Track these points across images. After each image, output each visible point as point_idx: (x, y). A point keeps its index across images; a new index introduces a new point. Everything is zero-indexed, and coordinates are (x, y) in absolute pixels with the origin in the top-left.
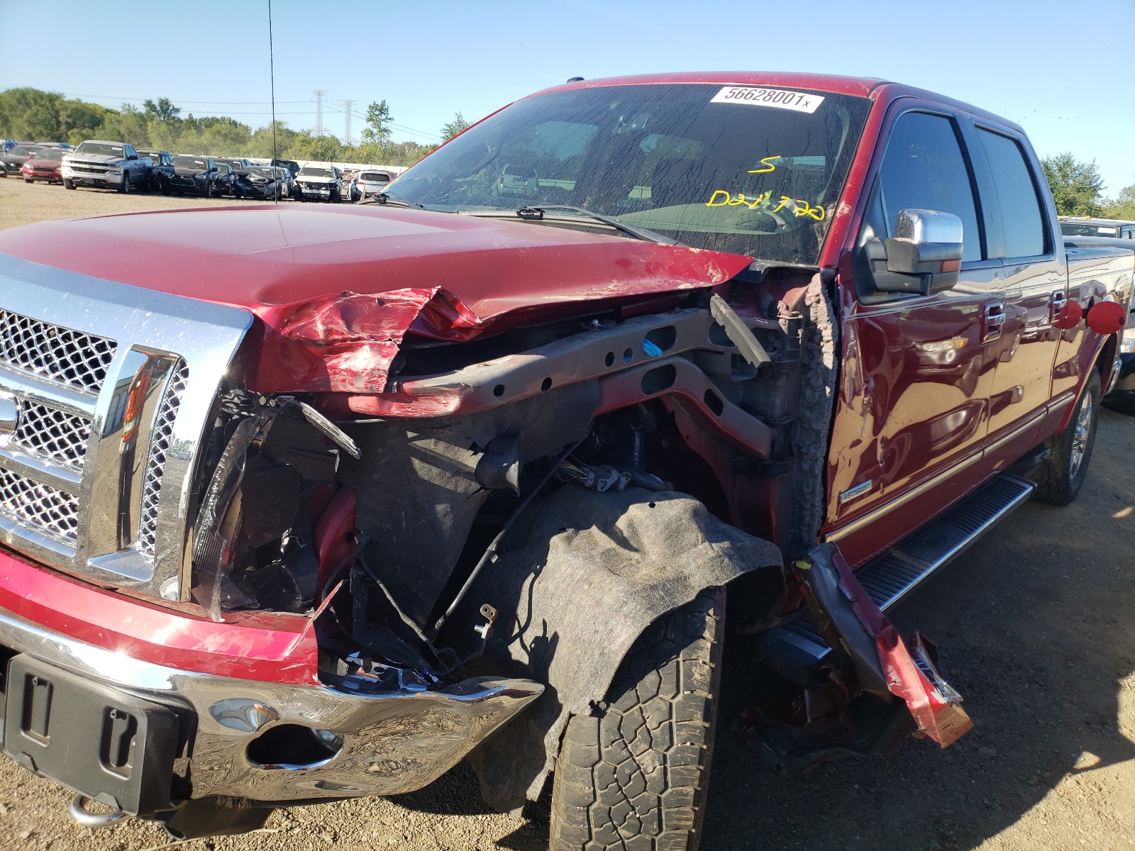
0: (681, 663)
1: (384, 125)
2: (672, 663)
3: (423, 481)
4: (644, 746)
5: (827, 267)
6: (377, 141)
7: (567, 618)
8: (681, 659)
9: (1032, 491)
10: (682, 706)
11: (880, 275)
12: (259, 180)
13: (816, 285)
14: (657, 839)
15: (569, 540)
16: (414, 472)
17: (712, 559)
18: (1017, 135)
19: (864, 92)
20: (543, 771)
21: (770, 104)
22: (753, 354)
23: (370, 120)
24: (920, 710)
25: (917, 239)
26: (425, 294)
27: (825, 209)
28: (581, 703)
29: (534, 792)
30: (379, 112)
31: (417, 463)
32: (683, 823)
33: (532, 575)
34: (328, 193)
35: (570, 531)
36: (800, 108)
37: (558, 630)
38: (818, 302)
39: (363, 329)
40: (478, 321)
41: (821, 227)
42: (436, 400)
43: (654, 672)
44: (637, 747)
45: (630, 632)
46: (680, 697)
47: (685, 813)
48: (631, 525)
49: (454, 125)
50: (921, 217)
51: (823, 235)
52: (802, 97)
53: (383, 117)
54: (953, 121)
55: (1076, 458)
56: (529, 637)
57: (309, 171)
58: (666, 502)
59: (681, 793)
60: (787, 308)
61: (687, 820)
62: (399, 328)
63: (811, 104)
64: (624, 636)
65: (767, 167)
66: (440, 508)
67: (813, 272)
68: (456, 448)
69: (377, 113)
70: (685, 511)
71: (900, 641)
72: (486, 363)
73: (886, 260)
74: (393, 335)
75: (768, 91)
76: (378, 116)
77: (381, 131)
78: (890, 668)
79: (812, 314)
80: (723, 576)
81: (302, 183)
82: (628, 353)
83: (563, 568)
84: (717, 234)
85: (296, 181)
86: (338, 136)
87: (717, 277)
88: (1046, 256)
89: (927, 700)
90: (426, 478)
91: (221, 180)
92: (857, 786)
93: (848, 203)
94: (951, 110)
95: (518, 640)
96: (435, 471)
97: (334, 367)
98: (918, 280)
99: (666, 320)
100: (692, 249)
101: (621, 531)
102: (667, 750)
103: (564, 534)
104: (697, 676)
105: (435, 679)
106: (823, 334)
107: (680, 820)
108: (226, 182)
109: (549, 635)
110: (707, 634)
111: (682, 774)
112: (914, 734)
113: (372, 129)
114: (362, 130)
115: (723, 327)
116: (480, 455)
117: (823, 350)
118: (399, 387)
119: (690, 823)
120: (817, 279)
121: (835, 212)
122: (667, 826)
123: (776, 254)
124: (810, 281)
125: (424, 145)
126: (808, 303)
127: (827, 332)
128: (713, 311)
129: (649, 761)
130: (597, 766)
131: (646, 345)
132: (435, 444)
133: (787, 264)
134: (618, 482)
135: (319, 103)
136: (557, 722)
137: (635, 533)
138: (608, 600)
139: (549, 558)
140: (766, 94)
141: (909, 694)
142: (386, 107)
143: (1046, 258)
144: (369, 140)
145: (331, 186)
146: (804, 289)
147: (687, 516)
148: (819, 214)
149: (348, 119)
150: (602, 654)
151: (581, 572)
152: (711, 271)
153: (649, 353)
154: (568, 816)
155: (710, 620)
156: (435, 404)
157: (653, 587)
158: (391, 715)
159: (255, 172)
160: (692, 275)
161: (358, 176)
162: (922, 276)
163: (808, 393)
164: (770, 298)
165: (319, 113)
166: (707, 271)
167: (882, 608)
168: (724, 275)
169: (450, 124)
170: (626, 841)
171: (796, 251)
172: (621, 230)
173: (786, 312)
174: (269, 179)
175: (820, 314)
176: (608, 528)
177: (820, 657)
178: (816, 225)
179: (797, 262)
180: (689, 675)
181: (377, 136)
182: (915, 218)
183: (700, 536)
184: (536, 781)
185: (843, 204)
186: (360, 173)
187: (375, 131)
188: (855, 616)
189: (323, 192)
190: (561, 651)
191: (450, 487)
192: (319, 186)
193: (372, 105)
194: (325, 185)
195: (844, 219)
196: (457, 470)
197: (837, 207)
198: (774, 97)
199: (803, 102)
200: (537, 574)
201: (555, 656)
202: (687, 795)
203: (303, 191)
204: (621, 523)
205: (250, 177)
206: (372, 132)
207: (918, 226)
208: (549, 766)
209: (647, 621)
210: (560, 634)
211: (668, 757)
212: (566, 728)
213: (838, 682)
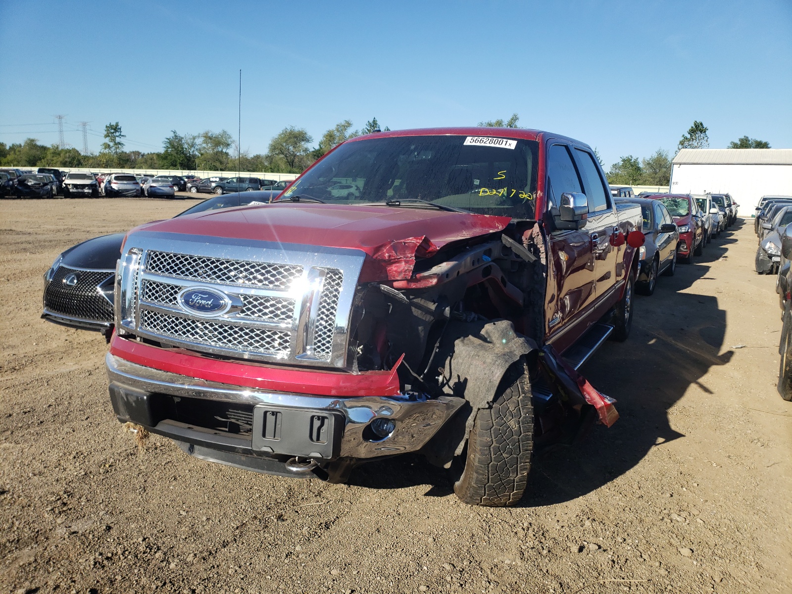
0: (519, 384)
1: (118, 140)
2: (515, 385)
3: (415, 316)
4: (511, 418)
5: (539, 220)
6: (113, 152)
7: (471, 371)
8: (518, 382)
9: (613, 330)
10: (522, 401)
11: (558, 222)
12: (35, 184)
13: (536, 228)
14: (518, 457)
15: (462, 341)
16: (412, 312)
17: (521, 344)
18: (589, 150)
19: (534, 138)
20: (463, 440)
21: (493, 145)
22: (529, 257)
23: (106, 136)
24: (600, 408)
25: (572, 206)
26: (420, 239)
27: (532, 195)
28: (483, 403)
29: (459, 451)
30: (113, 130)
31: (413, 309)
32: (529, 448)
33: (449, 358)
34: (90, 191)
35: (462, 338)
36: (507, 147)
37: (467, 377)
38: (538, 236)
39: (401, 254)
40: (438, 248)
41: (532, 202)
42: (428, 281)
43: (509, 388)
44: (508, 418)
45: (501, 370)
46: (521, 397)
47: (529, 443)
48: (487, 333)
49: (172, 138)
50: (573, 196)
51: (534, 206)
52: (507, 142)
53: (117, 134)
54: (567, 147)
55: (627, 315)
56: (451, 383)
57: (73, 176)
58: (500, 322)
59: (527, 435)
60: (526, 239)
61: (530, 446)
62: (412, 253)
63: (512, 145)
64: (498, 374)
65: (502, 176)
66: (420, 328)
67: (535, 223)
68: (428, 302)
69: (112, 131)
70: (508, 325)
71: (587, 381)
72: (439, 265)
73: (560, 216)
74: (411, 256)
75: (490, 138)
76: (113, 133)
77: (116, 144)
78: (585, 393)
79: (535, 241)
80: (527, 350)
81: (69, 184)
82: (478, 260)
83: (464, 352)
84: (488, 208)
85: (65, 184)
86: (78, 149)
87: (501, 228)
88: (609, 210)
89: (603, 403)
90: (416, 315)
91: (4, 185)
92: (568, 460)
93: (541, 191)
94: (565, 142)
95: (447, 385)
96: (420, 312)
97: (390, 270)
98: (574, 223)
99: (488, 246)
100: (486, 216)
101: (484, 336)
102: (519, 419)
103: (460, 339)
104: (526, 388)
105: (430, 397)
106: (541, 249)
107: (527, 446)
108: (7, 186)
109: (462, 380)
110: (526, 372)
111: (526, 427)
112: (597, 422)
113: (109, 143)
114: (102, 144)
115: (510, 248)
116: (436, 304)
117: (541, 257)
118: (415, 276)
119: (531, 448)
120: (536, 225)
121: (536, 196)
122: (523, 450)
123: (517, 216)
124: (533, 227)
125: (146, 153)
126: (533, 236)
127: (542, 249)
128: (504, 242)
129: (512, 423)
130: (492, 429)
131: (484, 257)
132: (421, 300)
133: (522, 220)
134: (475, 317)
135: (60, 124)
136: (472, 415)
137: (489, 336)
138: (489, 360)
139: (456, 349)
140: (489, 140)
141: (595, 402)
142: (119, 127)
143: (609, 211)
144: (107, 151)
145: (93, 187)
146: (532, 230)
147: (509, 327)
148: (530, 197)
149: (85, 136)
150: (490, 382)
151: (473, 353)
152: (497, 224)
153: (485, 260)
154: (481, 453)
155: (525, 367)
156: (427, 282)
157: (504, 355)
158: (415, 412)
159: (31, 178)
160: (491, 227)
161: (111, 178)
162: (576, 222)
163: (536, 277)
164: (519, 235)
165: (61, 131)
166: (496, 225)
167: (576, 369)
168: (503, 226)
169: (168, 138)
170: (506, 460)
171: (524, 214)
172: (441, 208)
173: (526, 241)
174: (43, 183)
175: (539, 240)
176: (478, 335)
177: (547, 400)
178: (530, 202)
179: (526, 219)
180: (523, 388)
181: (113, 148)
182: (570, 196)
183: (515, 335)
184: (460, 445)
185: (539, 192)
186: (113, 176)
187: (112, 144)
188: (566, 374)
189: (86, 190)
190: (470, 385)
191: (424, 319)
192: (83, 186)
193: (108, 125)
194: (87, 185)
195: (541, 198)
196: (427, 311)
197: (537, 193)
198: (494, 141)
199: (508, 144)
200: (452, 357)
201: (467, 387)
202: (529, 436)
203: (71, 190)
204: (483, 332)
205: (28, 182)
206: (109, 145)
207: (572, 200)
208: (466, 436)
209: (507, 366)
210: (468, 378)
211: (520, 421)
212: (476, 415)
213: (561, 405)
